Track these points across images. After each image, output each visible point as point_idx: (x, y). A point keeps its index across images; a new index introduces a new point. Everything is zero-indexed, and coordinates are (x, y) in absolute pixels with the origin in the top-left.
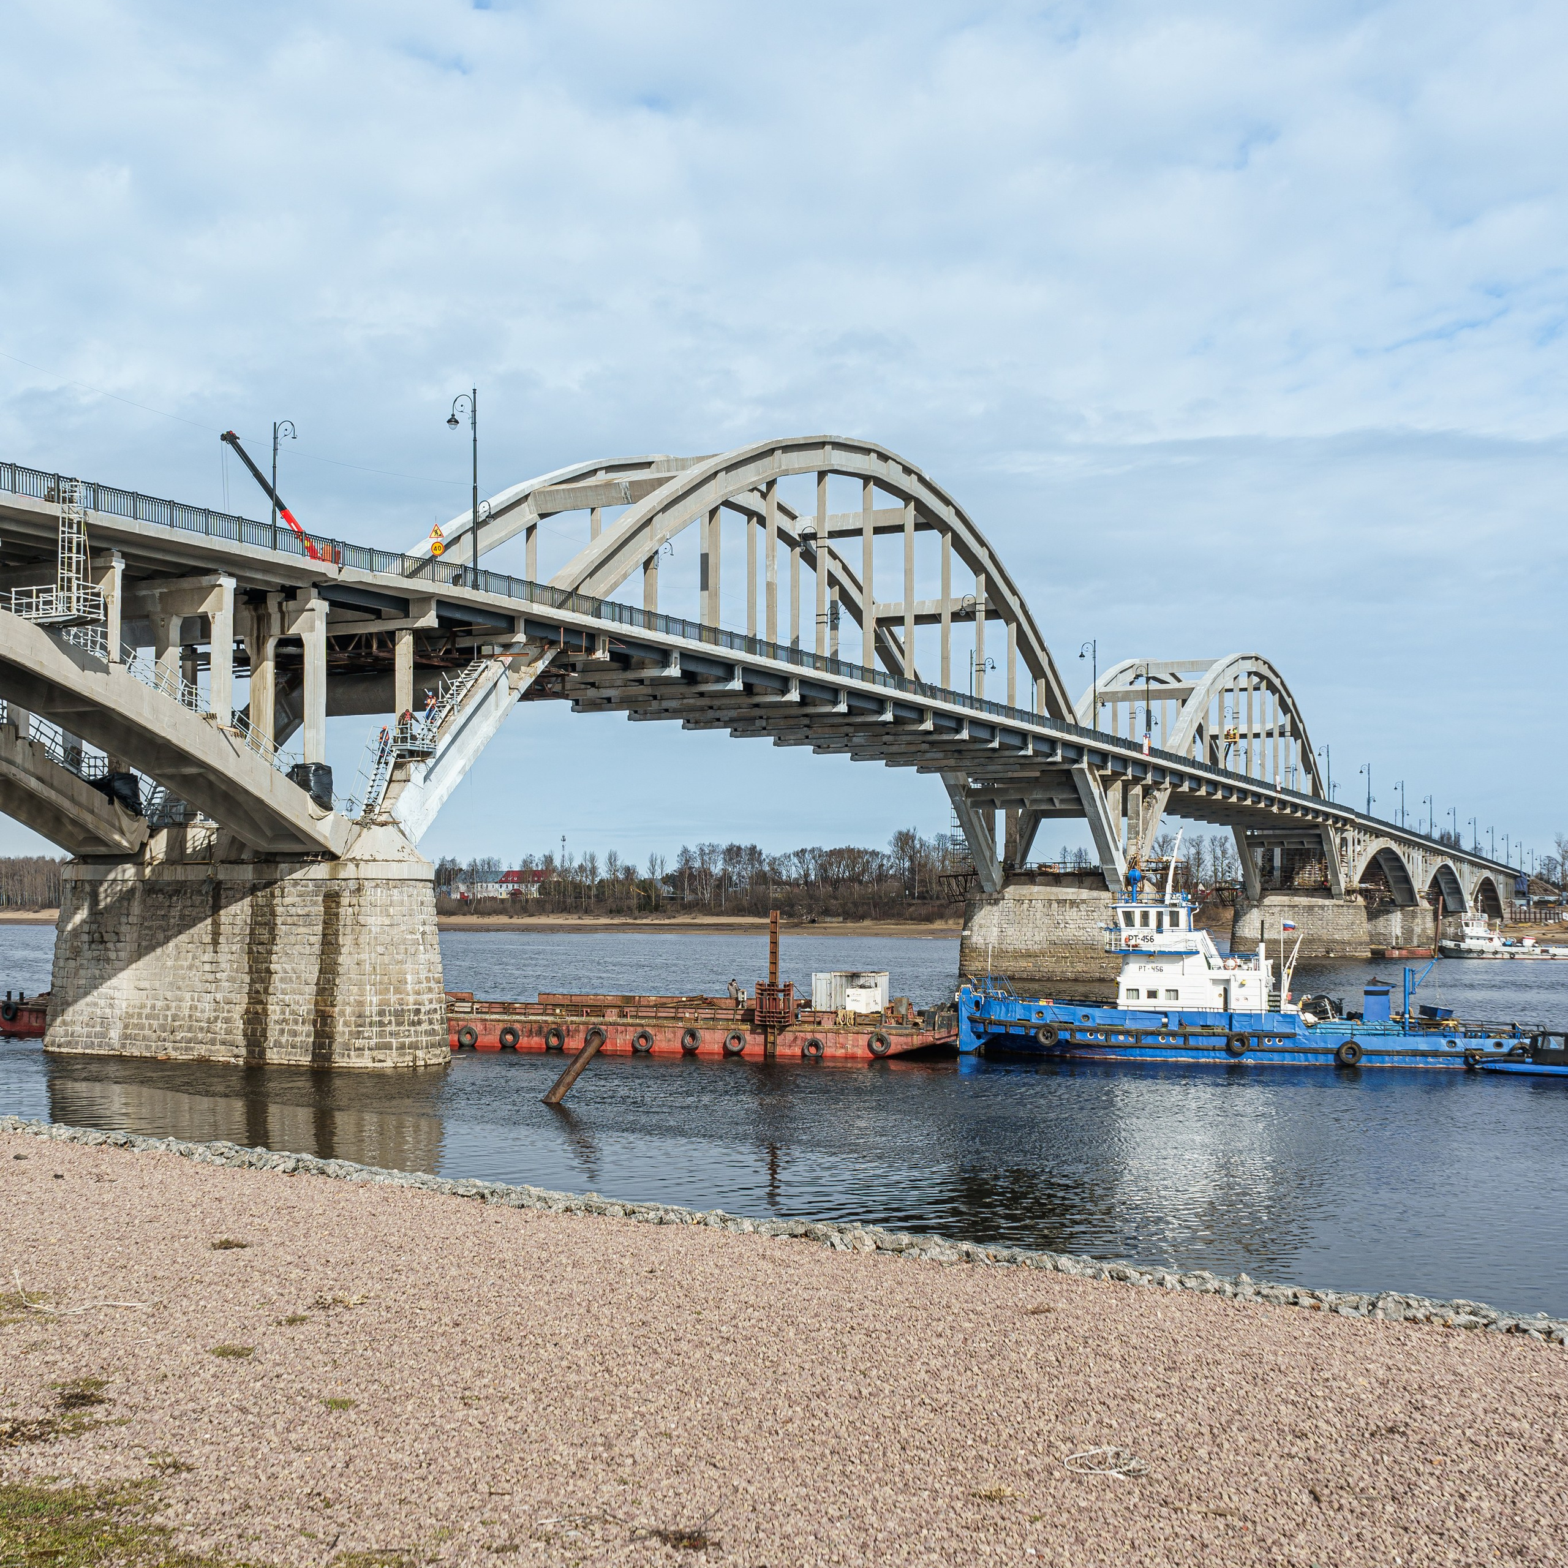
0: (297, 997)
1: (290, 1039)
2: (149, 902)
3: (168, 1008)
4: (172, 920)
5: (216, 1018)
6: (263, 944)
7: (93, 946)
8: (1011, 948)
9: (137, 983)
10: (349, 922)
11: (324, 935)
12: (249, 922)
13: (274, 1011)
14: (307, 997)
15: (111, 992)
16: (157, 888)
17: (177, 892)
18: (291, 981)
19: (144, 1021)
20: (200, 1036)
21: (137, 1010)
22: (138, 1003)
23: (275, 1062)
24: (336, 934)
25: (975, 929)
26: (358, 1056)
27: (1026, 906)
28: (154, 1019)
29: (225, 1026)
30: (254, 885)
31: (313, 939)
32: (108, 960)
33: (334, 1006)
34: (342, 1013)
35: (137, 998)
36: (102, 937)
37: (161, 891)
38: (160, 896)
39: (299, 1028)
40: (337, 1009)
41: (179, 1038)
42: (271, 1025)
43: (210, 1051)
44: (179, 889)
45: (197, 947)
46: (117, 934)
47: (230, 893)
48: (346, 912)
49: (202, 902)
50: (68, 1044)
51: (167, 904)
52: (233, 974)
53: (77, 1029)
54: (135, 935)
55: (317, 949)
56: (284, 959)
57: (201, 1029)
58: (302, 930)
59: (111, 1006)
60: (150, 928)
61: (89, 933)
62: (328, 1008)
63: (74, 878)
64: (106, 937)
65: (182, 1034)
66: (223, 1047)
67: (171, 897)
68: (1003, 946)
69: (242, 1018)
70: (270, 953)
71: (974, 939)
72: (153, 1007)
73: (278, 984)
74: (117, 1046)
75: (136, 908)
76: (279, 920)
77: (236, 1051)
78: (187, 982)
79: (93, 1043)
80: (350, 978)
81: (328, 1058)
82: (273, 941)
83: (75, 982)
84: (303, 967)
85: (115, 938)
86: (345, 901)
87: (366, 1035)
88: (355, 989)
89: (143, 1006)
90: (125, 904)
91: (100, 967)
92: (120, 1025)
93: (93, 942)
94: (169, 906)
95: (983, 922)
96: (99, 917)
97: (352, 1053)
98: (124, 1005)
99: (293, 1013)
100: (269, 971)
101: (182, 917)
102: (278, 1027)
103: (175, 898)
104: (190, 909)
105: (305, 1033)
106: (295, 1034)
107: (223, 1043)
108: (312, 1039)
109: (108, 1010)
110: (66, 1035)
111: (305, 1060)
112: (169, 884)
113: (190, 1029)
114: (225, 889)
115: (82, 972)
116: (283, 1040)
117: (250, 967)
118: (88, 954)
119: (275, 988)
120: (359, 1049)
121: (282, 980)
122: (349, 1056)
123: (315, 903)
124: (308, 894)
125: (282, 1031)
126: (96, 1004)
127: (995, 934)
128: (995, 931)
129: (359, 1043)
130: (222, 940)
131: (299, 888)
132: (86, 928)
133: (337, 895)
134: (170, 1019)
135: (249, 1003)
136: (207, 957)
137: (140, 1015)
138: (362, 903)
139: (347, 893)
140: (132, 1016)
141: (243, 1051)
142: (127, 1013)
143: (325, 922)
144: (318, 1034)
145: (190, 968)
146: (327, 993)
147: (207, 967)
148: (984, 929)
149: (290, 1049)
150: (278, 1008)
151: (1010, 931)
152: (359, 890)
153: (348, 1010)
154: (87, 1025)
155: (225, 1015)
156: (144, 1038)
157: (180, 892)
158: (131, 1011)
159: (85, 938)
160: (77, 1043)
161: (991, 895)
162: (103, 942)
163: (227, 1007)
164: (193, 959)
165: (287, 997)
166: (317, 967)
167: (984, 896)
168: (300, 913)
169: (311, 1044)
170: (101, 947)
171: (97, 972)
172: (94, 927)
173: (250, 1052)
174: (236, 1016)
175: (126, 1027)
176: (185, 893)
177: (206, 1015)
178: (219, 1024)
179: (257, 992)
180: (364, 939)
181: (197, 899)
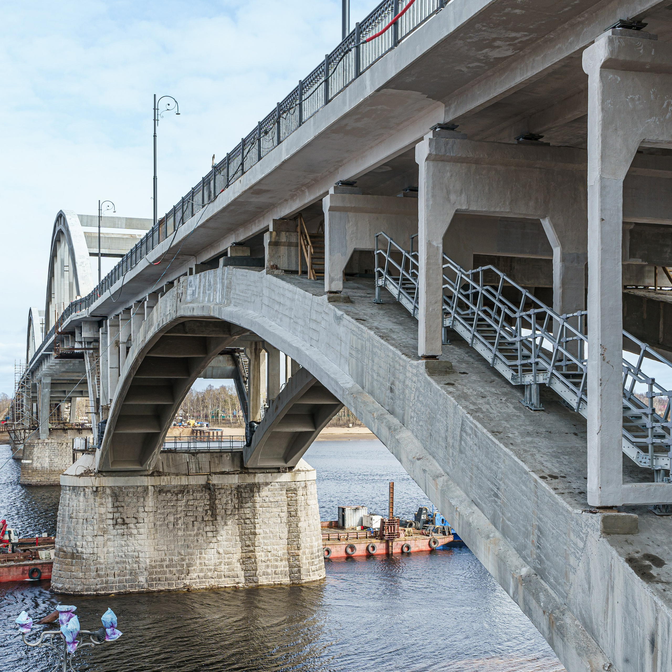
0: (275, 547)
1: (274, 570)
2: (161, 498)
3: (183, 560)
4: (179, 509)
5: (220, 563)
6: (248, 519)
7: (117, 527)
8: (57, 469)
9: (156, 547)
10: (303, 504)
11: (289, 512)
12: (237, 507)
13: (260, 555)
14: (282, 546)
15: (136, 554)
16: (165, 490)
17: (182, 492)
18: (270, 537)
19: (165, 569)
20: (210, 574)
21: (158, 563)
22: (159, 559)
23: (265, 583)
24: (296, 511)
25: (35, 459)
26: (313, 575)
27: (64, 446)
28: (173, 567)
29: (227, 567)
30: (238, 486)
31: (282, 515)
32: (131, 534)
33: (299, 549)
34: (304, 553)
35: (157, 556)
36: (124, 520)
37: (169, 491)
38: (169, 495)
39: (279, 563)
40: (301, 551)
41: (194, 577)
42: (259, 564)
43: (219, 582)
44: (183, 490)
45: (200, 523)
46: (136, 518)
47: (223, 491)
48: (300, 498)
49: (201, 496)
50: (104, 589)
51: (175, 498)
52: (229, 537)
53: (111, 578)
54: (152, 519)
55: (285, 520)
56: (263, 526)
57: (210, 570)
58: (275, 510)
59: (137, 562)
60: (163, 514)
61: (113, 519)
62: (296, 551)
63: (97, 485)
64: (127, 521)
65: (196, 574)
66: (228, 579)
67: (177, 494)
68: (52, 468)
69: (239, 561)
70: (254, 523)
71: (35, 465)
72: (171, 560)
73: (261, 540)
74: (146, 586)
75: (150, 502)
76: (257, 505)
77: (237, 580)
78: (195, 543)
79: (125, 586)
80: (306, 534)
81: (299, 578)
82: (254, 515)
83: (105, 550)
84: (278, 530)
85: (135, 521)
86: (300, 492)
87: (316, 563)
88: (308, 539)
89: (162, 560)
90: (142, 500)
91: (125, 539)
92: (146, 573)
93: (116, 524)
94: (177, 500)
95: (40, 455)
96: (120, 509)
97: (311, 573)
98: (148, 561)
99: (273, 555)
100: (255, 534)
101: (187, 505)
102: (264, 564)
103: (180, 495)
104: (193, 501)
105: (283, 566)
106: (277, 567)
107: (229, 577)
108: (287, 569)
109: (135, 565)
110: (102, 583)
111: (286, 580)
112: (175, 487)
113: (201, 571)
114: (219, 489)
115: (109, 543)
116: (269, 571)
117: (241, 532)
118: (115, 532)
119: (259, 543)
120: (314, 571)
121: (264, 538)
122: (310, 575)
123: (282, 495)
124: (276, 490)
125: (268, 566)
126: (124, 562)
127: (47, 462)
128: (47, 460)
129: (314, 568)
130: (219, 518)
131: (269, 486)
132: (111, 516)
133: (295, 490)
134: (185, 566)
135: (242, 552)
136: (208, 529)
137: (162, 566)
138: (308, 493)
139: (301, 488)
140: (155, 567)
141: (242, 580)
142: (151, 565)
143: (289, 505)
144: (291, 567)
145: (197, 535)
146: (295, 543)
147: (210, 534)
148: (40, 460)
149: (274, 576)
150: (263, 554)
151: (56, 460)
152: (306, 486)
153: (307, 551)
154: (119, 575)
155: (226, 560)
156: (166, 579)
157: (184, 491)
158: (153, 564)
159: (111, 522)
160: (112, 587)
161: (44, 440)
162: (124, 523)
163: (226, 556)
164: (198, 530)
165: (269, 547)
166: (286, 530)
167: (40, 441)
168: (272, 500)
169: (288, 572)
170: (123, 527)
171: (123, 543)
172: (117, 515)
173: (246, 580)
174: (234, 561)
175: (151, 574)
176: (188, 492)
177: (213, 562)
178: (223, 566)
179: (249, 546)
180: (310, 513)
181: (198, 495)
